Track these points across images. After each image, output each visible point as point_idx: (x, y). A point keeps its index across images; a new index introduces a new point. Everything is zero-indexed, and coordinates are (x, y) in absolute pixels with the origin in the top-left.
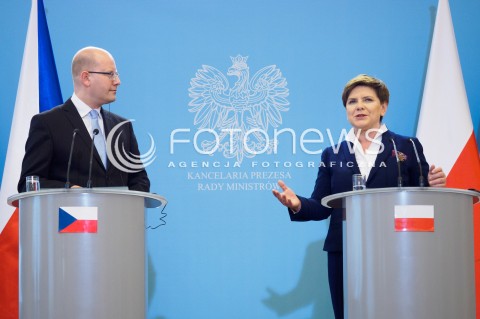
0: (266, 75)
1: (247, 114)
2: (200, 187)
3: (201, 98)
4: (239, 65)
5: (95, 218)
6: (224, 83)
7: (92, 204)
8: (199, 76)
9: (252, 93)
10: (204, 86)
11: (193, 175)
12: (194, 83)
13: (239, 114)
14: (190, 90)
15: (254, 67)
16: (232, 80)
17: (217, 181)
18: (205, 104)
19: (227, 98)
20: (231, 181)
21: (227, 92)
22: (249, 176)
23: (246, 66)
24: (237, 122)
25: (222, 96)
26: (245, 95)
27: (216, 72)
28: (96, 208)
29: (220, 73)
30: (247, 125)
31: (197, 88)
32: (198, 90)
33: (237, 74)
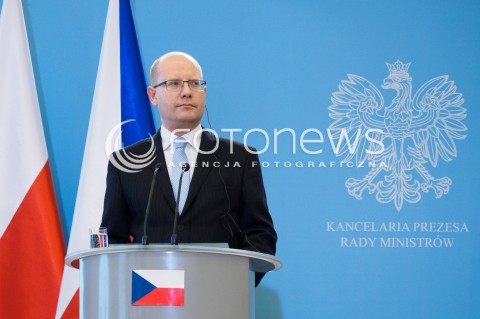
0: (435, 89)
1: (409, 142)
2: (344, 242)
3: (345, 119)
4: (398, 75)
5: (182, 286)
6: (378, 99)
7: (179, 267)
8: (343, 90)
9: (415, 113)
10: (349, 103)
11: (334, 226)
12: (336, 98)
13: (398, 144)
14: (330, 108)
15: (419, 77)
16: (390, 95)
17: (367, 235)
18: (351, 128)
19: (382, 119)
20: (386, 235)
21: (382, 112)
22: (411, 228)
23: (407, 76)
24: (394, 154)
25: (374, 117)
26: (405, 116)
27: (367, 85)
28: (182, 273)
29: (372, 85)
30: (409, 157)
31: (340, 106)
32: (342, 108)
33: (396, 87)
